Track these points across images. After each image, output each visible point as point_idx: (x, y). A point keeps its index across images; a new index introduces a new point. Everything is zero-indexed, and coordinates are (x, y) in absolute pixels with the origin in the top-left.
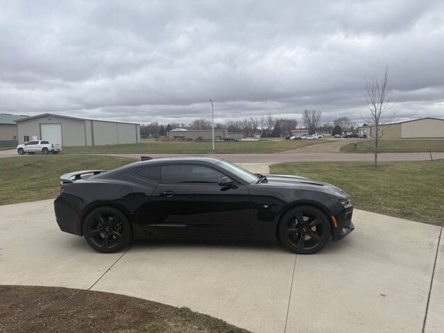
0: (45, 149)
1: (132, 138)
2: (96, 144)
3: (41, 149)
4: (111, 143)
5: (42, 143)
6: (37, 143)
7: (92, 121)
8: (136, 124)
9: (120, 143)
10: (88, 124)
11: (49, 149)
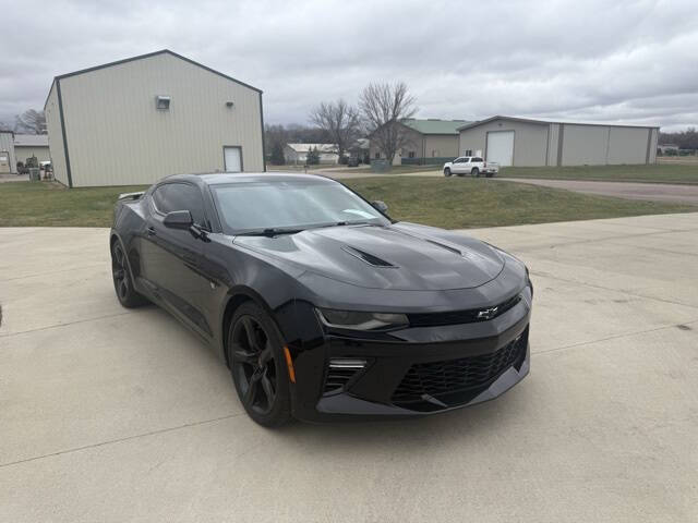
0: (475, 169)
1: (636, 154)
2: (565, 163)
3: (470, 169)
4: (591, 163)
5: (473, 160)
6: (466, 160)
7: (562, 125)
8: (651, 129)
9: (611, 163)
10: (555, 131)
11: (481, 169)
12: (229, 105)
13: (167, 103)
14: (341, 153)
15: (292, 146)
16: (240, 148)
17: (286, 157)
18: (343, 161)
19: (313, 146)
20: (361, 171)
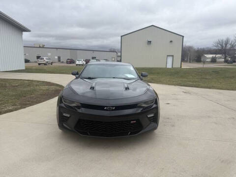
12: (171, 41)
13: (150, 42)
14: (225, 58)
15: (205, 55)
16: (173, 56)
17: (202, 60)
18: (226, 61)
19: (214, 55)
20: (234, 65)
